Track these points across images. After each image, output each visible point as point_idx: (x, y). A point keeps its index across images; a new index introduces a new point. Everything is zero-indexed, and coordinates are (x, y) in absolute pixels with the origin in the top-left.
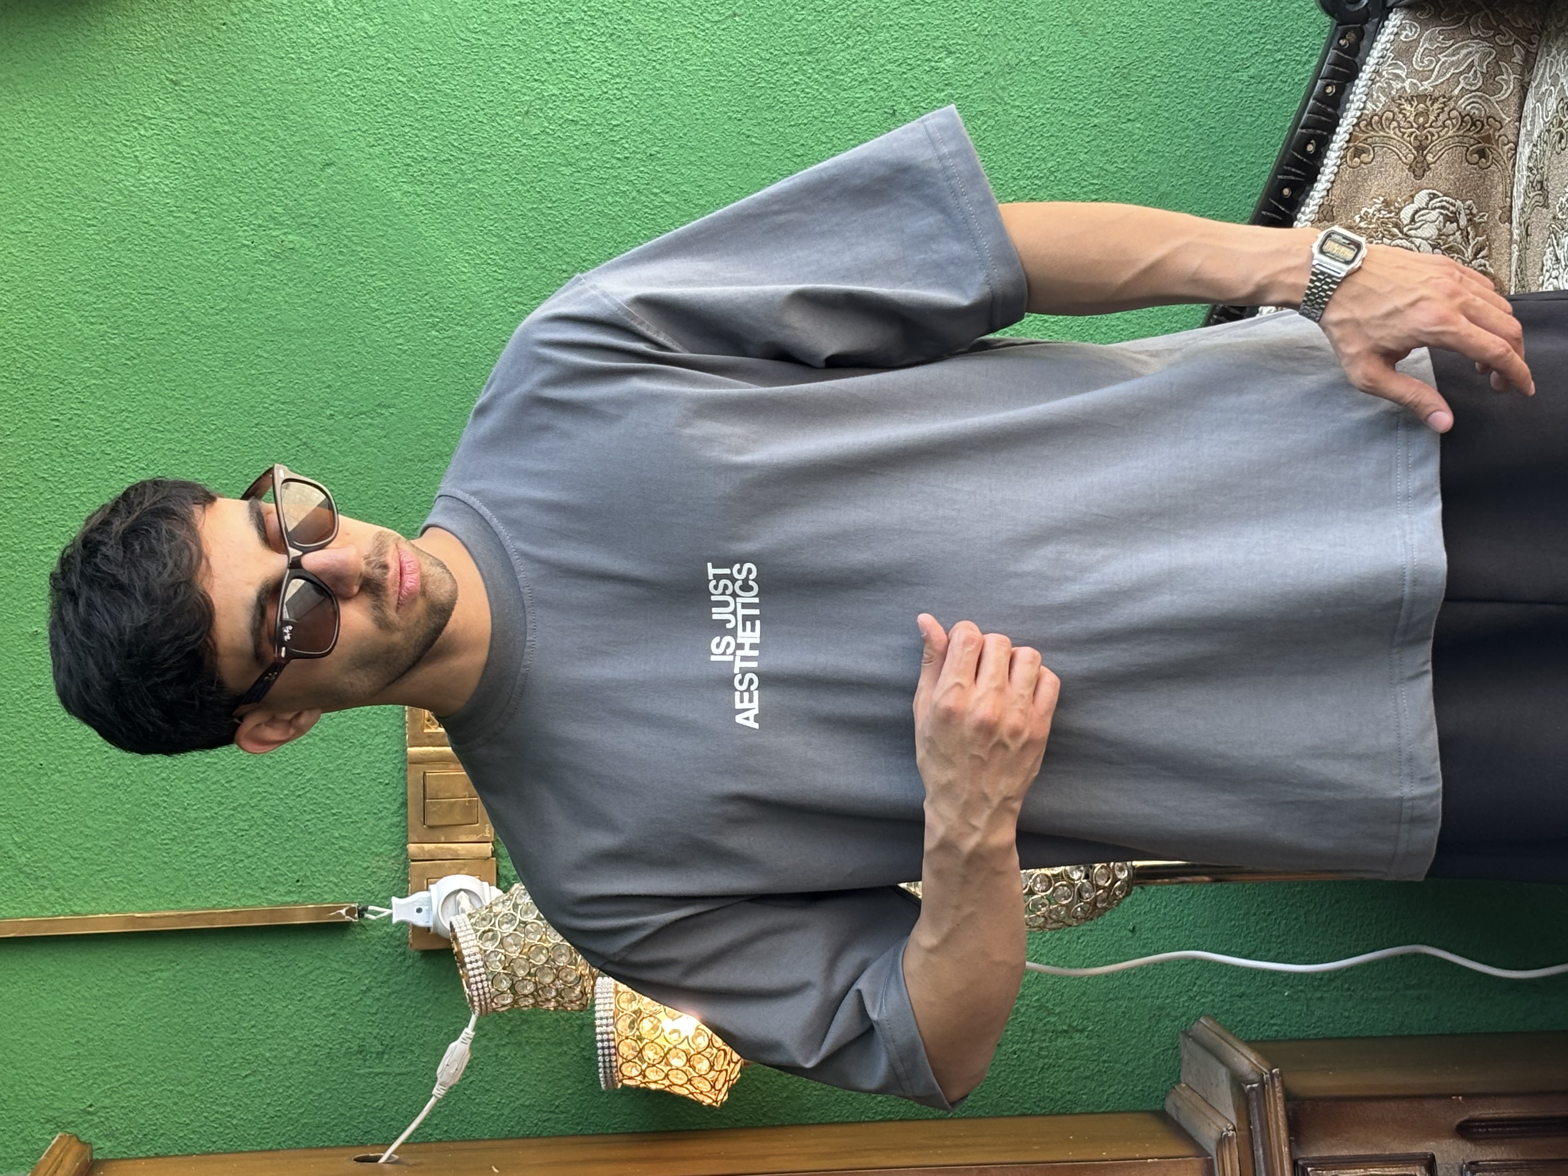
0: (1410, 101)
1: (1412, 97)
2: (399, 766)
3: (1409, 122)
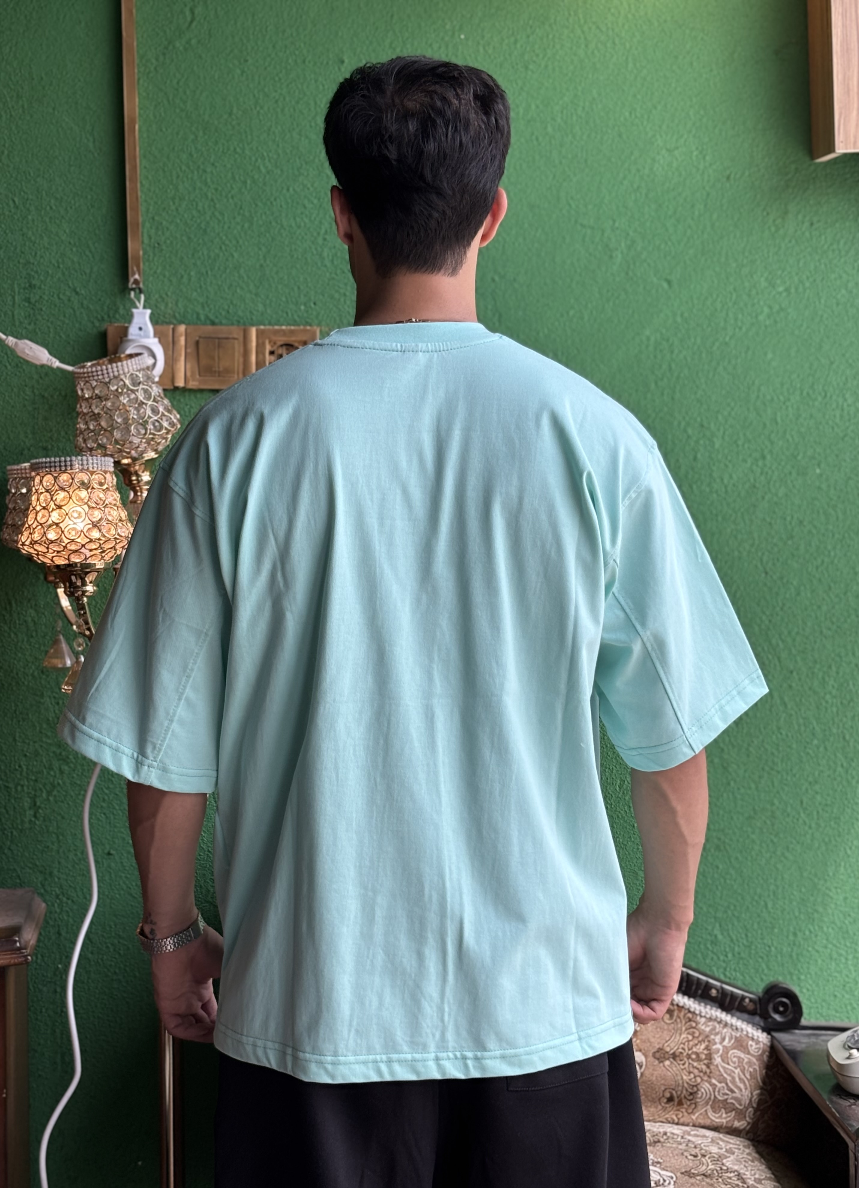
0: (707, 1048)
1: (709, 1050)
2: (242, 321)
3: (692, 1048)
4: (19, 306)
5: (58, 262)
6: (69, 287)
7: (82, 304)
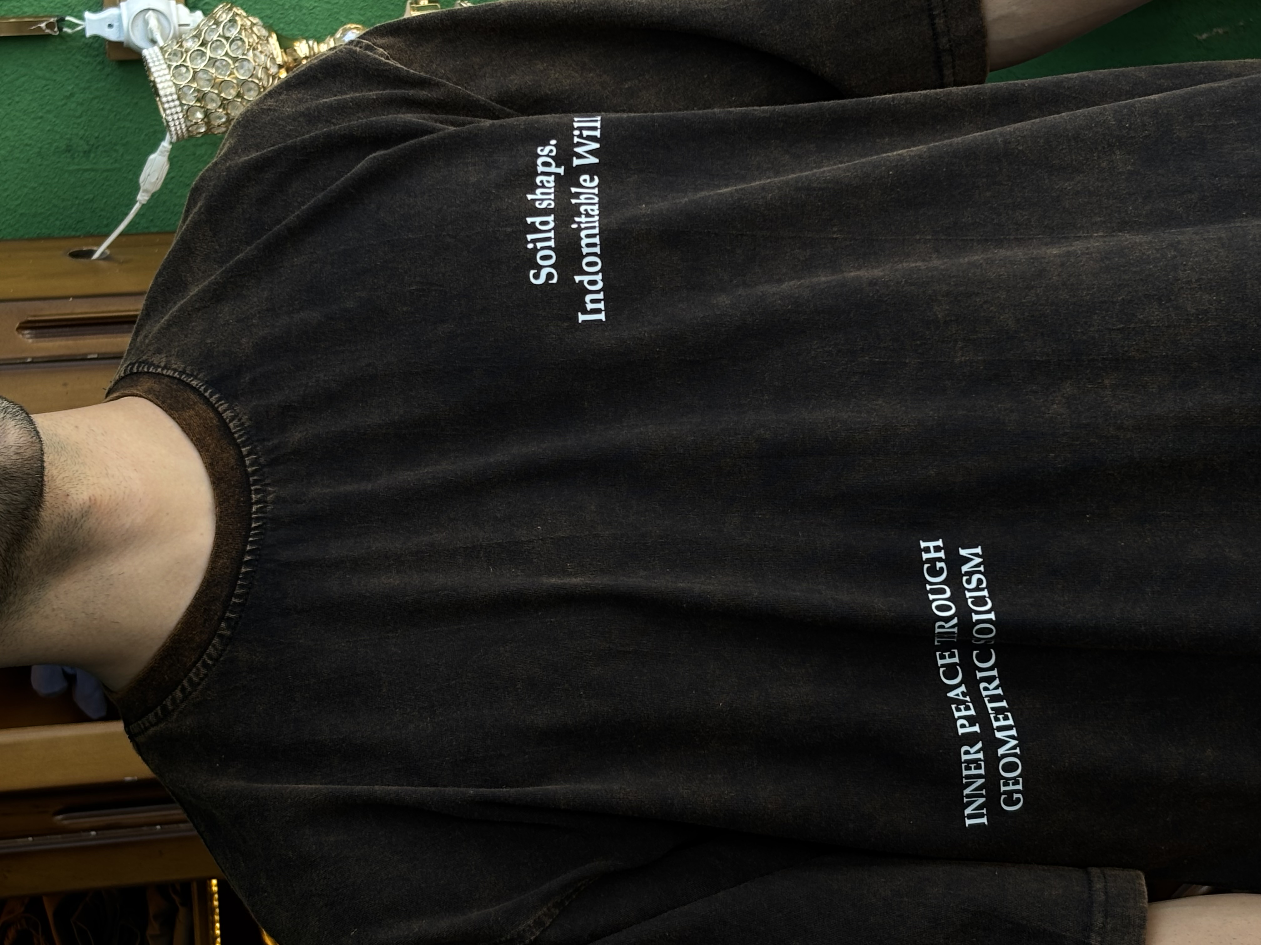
4: (95, 163)
5: (34, 119)
6: (65, 104)
7: (85, 89)
